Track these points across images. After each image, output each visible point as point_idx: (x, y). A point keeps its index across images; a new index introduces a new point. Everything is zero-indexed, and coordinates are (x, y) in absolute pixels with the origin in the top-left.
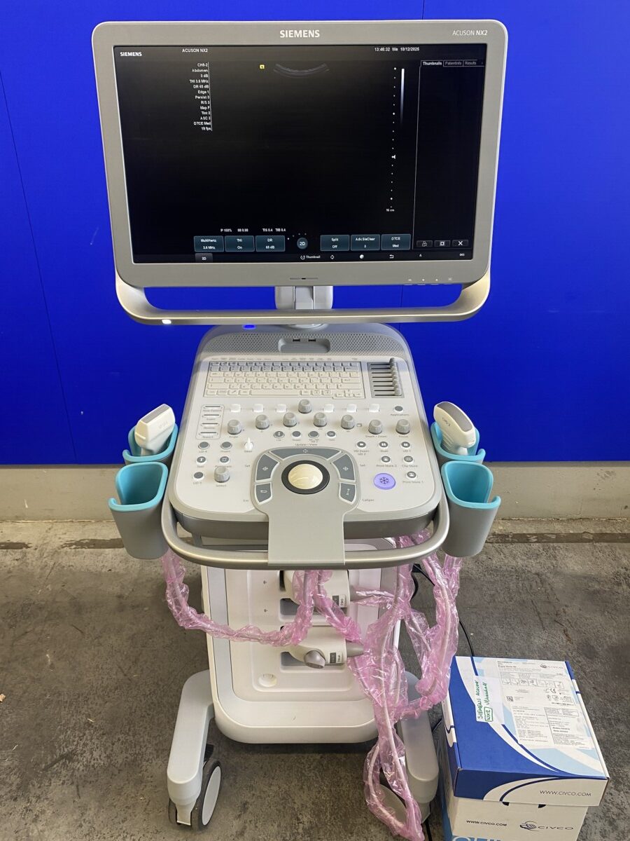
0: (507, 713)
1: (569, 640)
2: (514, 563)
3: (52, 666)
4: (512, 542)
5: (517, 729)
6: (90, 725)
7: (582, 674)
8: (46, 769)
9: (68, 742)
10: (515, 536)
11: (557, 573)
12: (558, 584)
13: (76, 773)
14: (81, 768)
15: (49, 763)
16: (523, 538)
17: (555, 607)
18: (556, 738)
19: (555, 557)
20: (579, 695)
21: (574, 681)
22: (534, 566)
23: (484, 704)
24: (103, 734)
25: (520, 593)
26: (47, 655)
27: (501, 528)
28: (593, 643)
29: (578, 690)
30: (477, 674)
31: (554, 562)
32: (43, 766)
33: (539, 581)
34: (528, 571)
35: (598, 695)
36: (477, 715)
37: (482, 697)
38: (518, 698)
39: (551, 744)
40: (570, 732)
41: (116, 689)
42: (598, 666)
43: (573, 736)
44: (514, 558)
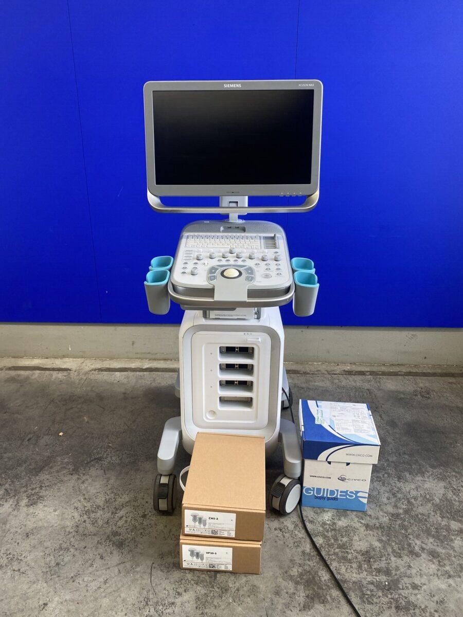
0: (331, 421)
1: (383, 419)
2: (355, 384)
3: (88, 422)
4: (355, 375)
5: (336, 427)
6: (110, 447)
8: (87, 463)
9: (98, 453)
10: (356, 372)
11: (379, 389)
12: (379, 394)
13: (103, 465)
14: (106, 464)
15: (89, 461)
16: (362, 373)
17: (376, 405)
18: (356, 430)
19: (380, 382)
20: (371, 416)
21: (370, 411)
22: (366, 386)
23: (320, 418)
24: (117, 451)
25: (356, 398)
26: (85, 418)
27: (348, 368)
28: (396, 421)
29: (371, 414)
30: (318, 407)
31: (379, 384)
32: (86, 462)
33: (368, 393)
34: (364, 389)
36: (316, 421)
37: (320, 415)
38: (338, 416)
39: (353, 432)
40: (363, 429)
41: (124, 432)
42: (397, 430)
43: (364, 430)
44: (355, 382)
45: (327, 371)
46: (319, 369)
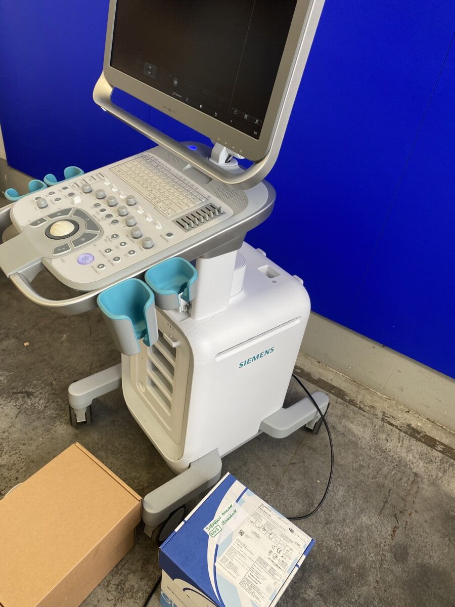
0: (229, 539)
1: (393, 536)
2: (404, 455)
3: (62, 343)
4: (419, 440)
5: (224, 554)
6: (52, 384)
7: (378, 565)
8: (14, 393)
9: (35, 386)
10: (426, 437)
11: (433, 483)
12: (427, 490)
13: (25, 405)
14: (29, 404)
15: (19, 391)
16: (431, 442)
17: (405, 506)
18: (245, 582)
19: (445, 471)
20: (297, 569)
21: (304, 557)
22: (420, 467)
23: (220, 523)
24: (54, 394)
25: (386, 478)
26: (65, 336)
27: (419, 424)
29: (300, 564)
30: (237, 501)
31: (440, 474)
32: (15, 391)
33: (411, 480)
34: (410, 468)
35: (375, 588)
36: (208, 526)
37: (224, 518)
38: (247, 536)
39: (237, 582)
40: (259, 586)
41: (80, 374)
42: (398, 569)
43: (258, 590)
44: (408, 452)
45: (384, 413)
46: (375, 405)
